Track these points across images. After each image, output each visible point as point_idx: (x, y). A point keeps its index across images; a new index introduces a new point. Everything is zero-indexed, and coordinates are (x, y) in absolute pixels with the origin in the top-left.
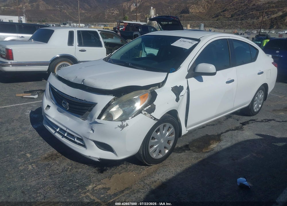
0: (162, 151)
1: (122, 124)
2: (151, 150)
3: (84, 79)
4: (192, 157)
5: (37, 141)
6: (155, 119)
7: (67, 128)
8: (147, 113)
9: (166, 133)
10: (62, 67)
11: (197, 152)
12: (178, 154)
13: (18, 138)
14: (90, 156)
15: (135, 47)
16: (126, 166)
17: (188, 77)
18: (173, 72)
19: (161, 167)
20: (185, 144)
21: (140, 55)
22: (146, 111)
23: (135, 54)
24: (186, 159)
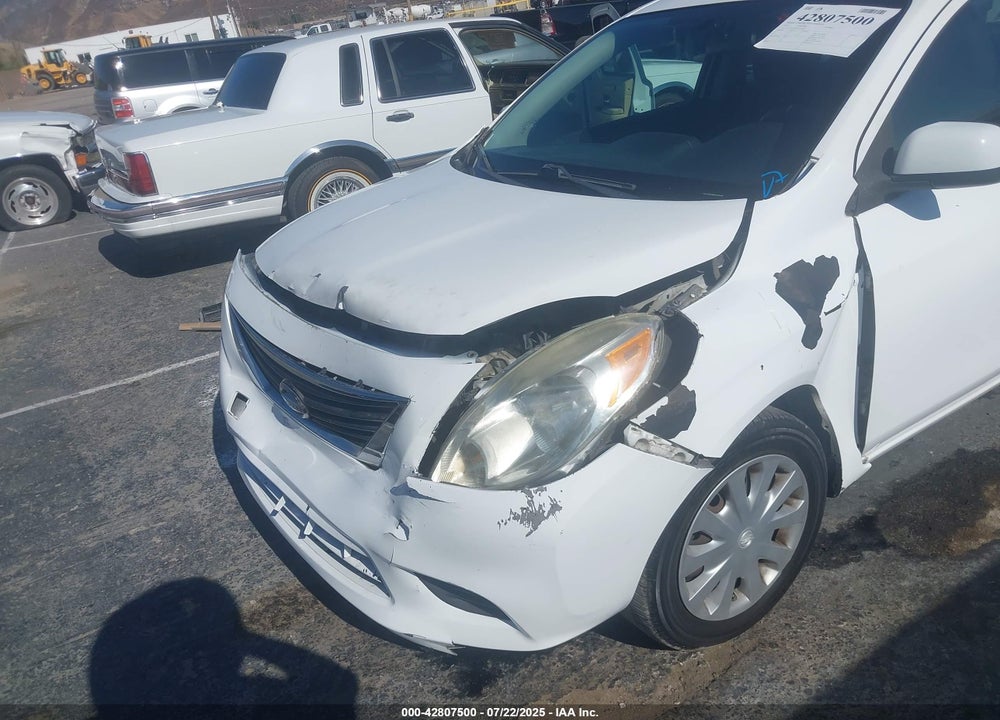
0: (750, 580)
1: (531, 503)
2: (692, 591)
3: (344, 289)
4: (900, 588)
5: (228, 531)
6: (698, 460)
7: (310, 505)
8: (651, 436)
9: (761, 501)
10: (333, 192)
11: (924, 558)
12: (825, 573)
13: (161, 520)
14: (412, 636)
15: (602, 67)
16: (583, 652)
17: (857, 205)
18: (779, 189)
19: (747, 653)
20: (858, 516)
21: (627, 98)
22: (645, 427)
23: (606, 98)
24: (870, 602)
